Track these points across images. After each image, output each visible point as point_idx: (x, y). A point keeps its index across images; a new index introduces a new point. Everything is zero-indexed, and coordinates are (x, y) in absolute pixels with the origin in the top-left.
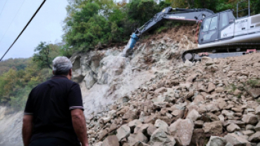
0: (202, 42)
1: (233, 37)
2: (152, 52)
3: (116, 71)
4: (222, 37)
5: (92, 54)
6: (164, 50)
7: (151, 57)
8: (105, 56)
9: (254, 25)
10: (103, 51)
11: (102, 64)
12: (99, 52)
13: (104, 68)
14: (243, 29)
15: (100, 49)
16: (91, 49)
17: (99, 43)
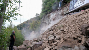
0: (70, 10)
1: (77, 7)
2: (64, 11)
3: (53, 20)
4: (74, 7)
5: (47, 15)
6: (68, 10)
7: (63, 13)
8: (51, 15)
9: (81, 2)
10: (50, 14)
11: (50, 18)
12: (49, 14)
13: (50, 19)
14: (79, 4)
15: (49, 13)
16: (47, 14)
17: (49, 12)
